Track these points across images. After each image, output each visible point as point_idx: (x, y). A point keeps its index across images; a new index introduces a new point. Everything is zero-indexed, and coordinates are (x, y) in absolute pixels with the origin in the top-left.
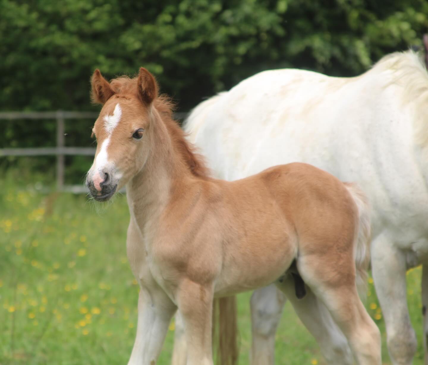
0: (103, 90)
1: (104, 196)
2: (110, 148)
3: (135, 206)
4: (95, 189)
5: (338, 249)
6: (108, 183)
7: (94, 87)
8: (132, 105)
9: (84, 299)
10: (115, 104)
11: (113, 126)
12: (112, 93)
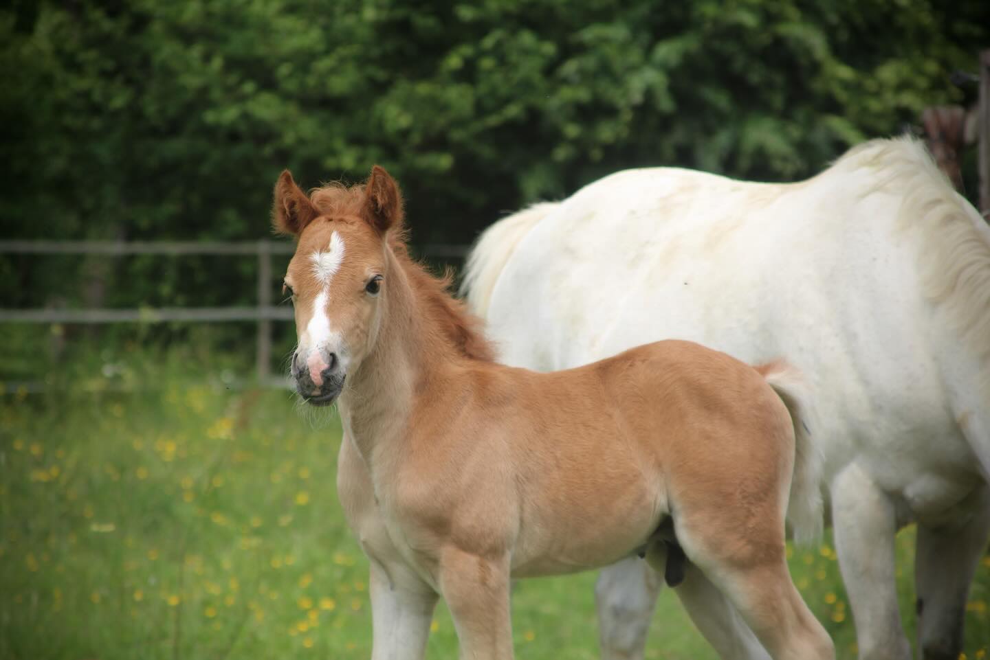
0: (297, 208)
1: (328, 396)
2: (331, 310)
3: (354, 419)
4: (312, 382)
5: (744, 498)
6: (335, 372)
7: (282, 202)
8: (359, 234)
9: (306, 581)
10: (330, 233)
11: (330, 271)
12: (314, 214)
